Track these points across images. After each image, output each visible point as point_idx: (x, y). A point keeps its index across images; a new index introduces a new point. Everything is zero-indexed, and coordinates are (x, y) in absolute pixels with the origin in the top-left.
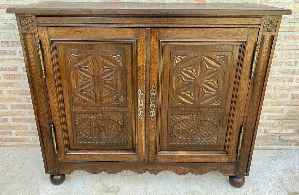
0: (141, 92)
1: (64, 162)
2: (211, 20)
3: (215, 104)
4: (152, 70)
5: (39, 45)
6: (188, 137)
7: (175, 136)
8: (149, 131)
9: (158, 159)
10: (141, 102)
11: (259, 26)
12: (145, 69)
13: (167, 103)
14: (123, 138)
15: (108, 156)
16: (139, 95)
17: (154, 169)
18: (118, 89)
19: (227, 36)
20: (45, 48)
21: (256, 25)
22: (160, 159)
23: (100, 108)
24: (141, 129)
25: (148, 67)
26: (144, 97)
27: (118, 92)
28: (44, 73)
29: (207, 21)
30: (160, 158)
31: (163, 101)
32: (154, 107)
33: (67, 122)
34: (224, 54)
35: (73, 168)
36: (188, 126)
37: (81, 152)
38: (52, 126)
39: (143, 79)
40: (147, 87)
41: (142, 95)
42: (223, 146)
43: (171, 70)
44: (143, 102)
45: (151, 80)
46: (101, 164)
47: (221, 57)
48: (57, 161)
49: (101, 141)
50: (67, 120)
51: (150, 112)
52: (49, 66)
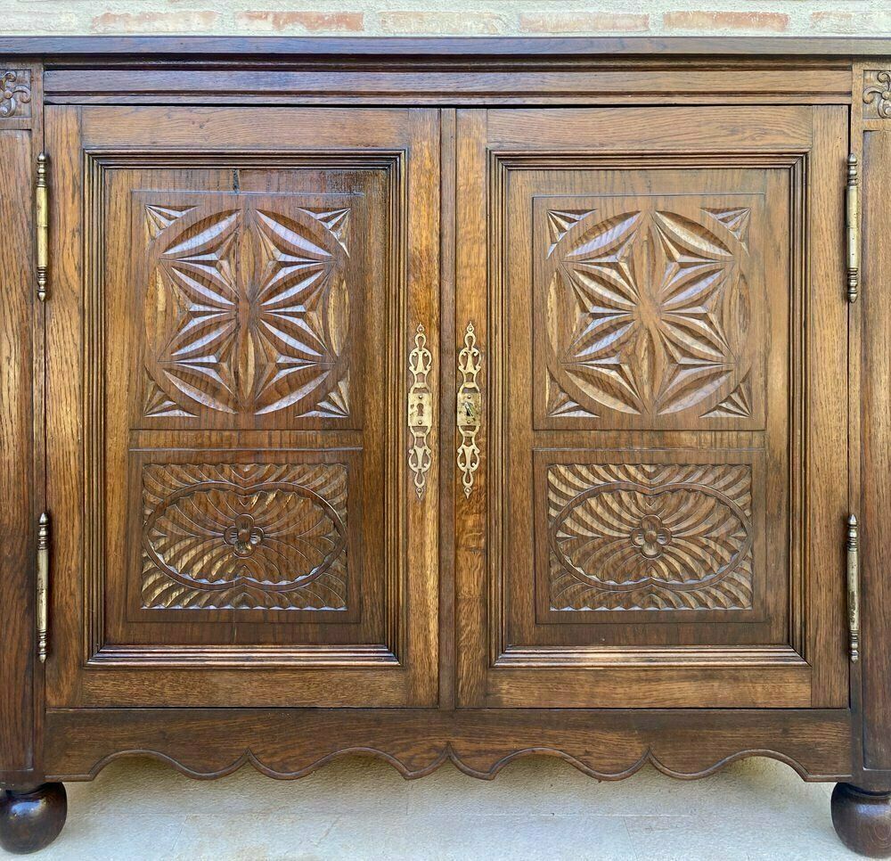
0: (420, 363)
1: (73, 715)
2: (672, 79)
3: (724, 414)
4: (466, 267)
5: (42, 171)
6: (625, 575)
7: (570, 570)
8: (457, 547)
9: (499, 691)
10: (420, 406)
11: (846, 100)
12: (436, 265)
13: (528, 411)
14: (341, 584)
15: (275, 676)
16: (415, 373)
17: (482, 746)
18: (331, 350)
19: (736, 137)
20: (61, 185)
21: (834, 93)
22: (511, 693)
23: (251, 437)
24: (423, 535)
25: (448, 253)
26: (435, 383)
27: (328, 365)
28: (42, 282)
29: (659, 81)
30: (505, 686)
31: (512, 399)
32: (473, 428)
33: (109, 504)
34: (732, 206)
35: (111, 743)
36: (620, 518)
37: (155, 656)
38: (43, 519)
39: (430, 304)
40: (445, 338)
41: (426, 373)
42: (781, 619)
43: (537, 267)
44: (431, 404)
45: (462, 311)
46: (240, 721)
47: (725, 215)
48: (39, 709)
49: (244, 601)
50: (109, 494)
51: (460, 451)
52: (66, 256)
